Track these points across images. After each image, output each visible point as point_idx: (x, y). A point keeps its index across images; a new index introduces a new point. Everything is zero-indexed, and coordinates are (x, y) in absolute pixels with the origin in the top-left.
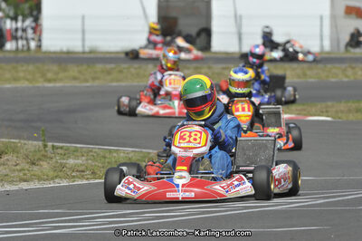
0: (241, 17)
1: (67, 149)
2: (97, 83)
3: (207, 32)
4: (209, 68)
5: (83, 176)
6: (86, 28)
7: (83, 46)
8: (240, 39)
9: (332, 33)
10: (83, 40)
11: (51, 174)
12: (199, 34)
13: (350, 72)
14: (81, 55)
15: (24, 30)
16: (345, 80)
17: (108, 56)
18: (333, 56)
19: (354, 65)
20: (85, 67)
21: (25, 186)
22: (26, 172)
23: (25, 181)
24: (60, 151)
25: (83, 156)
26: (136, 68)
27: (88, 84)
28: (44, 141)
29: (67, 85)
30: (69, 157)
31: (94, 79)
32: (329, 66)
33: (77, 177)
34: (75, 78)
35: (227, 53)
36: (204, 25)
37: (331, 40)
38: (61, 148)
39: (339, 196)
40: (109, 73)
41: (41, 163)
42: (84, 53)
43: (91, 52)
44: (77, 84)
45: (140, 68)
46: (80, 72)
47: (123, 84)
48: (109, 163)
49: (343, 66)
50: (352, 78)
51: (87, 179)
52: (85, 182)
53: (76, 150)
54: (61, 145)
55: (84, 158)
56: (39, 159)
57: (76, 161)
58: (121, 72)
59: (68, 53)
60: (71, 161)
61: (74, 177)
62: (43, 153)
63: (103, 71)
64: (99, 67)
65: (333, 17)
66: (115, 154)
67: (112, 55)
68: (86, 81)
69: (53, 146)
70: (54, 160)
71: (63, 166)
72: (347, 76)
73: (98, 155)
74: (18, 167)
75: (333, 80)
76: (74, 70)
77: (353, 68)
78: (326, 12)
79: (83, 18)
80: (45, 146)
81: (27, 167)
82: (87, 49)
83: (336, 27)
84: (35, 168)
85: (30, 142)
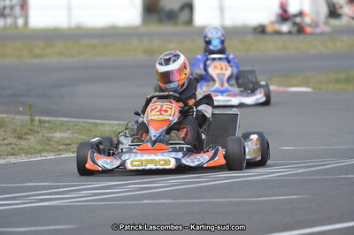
1: (54, 123)
3: (189, 7)
5: (69, 149)
7: (70, 23)
10: (70, 16)
11: (38, 147)
12: (182, 8)
13: (330, 44)
15: (12, 8)
20: (70, 43)
21: (12, 160)
22: (14, 146)
23: (13, 155)
24: (47, 125)
25: (69, 129)
28: (31, 115)
30: (56, 131)
33: (63, 150)
34: (61, 54)
38: (48, 122)
39: (319, 165)
40: (94, 48)
41: (28, 137)
42: (70, 29)
43: (78, 28)
45: (124, 42)
46: (66, 48)
50: (332, 50)
51: (73, 152)
53: (62, 124)
54: (47, 119)
55: (70, 132)
56: (27, 133)
57: (62, 135)
60: (58, 135)
61: (60, 150)
62: (30, 127)
64: (85, 42)
66: (100, 128)
69: (40, 120)
70: (40, 134)
71: (49, 140)
72: (326, 48)
73: (84, 128)
74: (5, 141)
77: (333, 40)
80: (32, 120)
81: (14, 141)
82: (73, 25)
84: (23, 142)
85: (18, 117)
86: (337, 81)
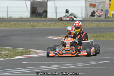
0: (56, 7)
1: (2, 48)
2: (11, 28)
3: (46, 12)
4: (47, 23)
6: (8, 10)
7: (7, 16)
8: (56, 14)
9: (85, 12)
10: (7, 14)
12: (43, 12)
13: (91, 25)
14: (7, 19)
16: (89, 27)
17: (15, 19)
18: (85, 19)
19: (92, 22)
20: (8, 23)
26: (23, 23)
27: (9, 28)
29: (2, 28)
30: (3, 51)
31: (10, 26)
32: (84, 23)
33: (5, 57)
34: (4, 26)
35: (52, 18)
36: (45, 10)
37: (85, 14)
40: (15, 25)
42: (7, 18)
43: (10, 18)
44: (5, 28)
45: (25, 23)
46: (6, 24)
47: (20, 28)
48: (15, 53)
49: (89, 22)
50: (92, 26)
51: (9, 58)
52: (8, 59)
53: (5, 49)
55: (7, 51)
57: (5, 52)
58: (19, 24)
59: (3, 18)
60: (4, 52)
61: (4, 57)
63: (13, 24)
64: (12, 23)
65: (86, 7)
66: (17, 50)
67: (17, 19)
68: (8, 27)
71: (1, 54)
72: (90, 26)
73: (12, 50)
75: (86, 27)
76: (4, 24)
77: (92, 23)
78: (84, 5)
79: (7, 7)
82: (8, 17)
83: (87, 10)
86: (93, 37)
